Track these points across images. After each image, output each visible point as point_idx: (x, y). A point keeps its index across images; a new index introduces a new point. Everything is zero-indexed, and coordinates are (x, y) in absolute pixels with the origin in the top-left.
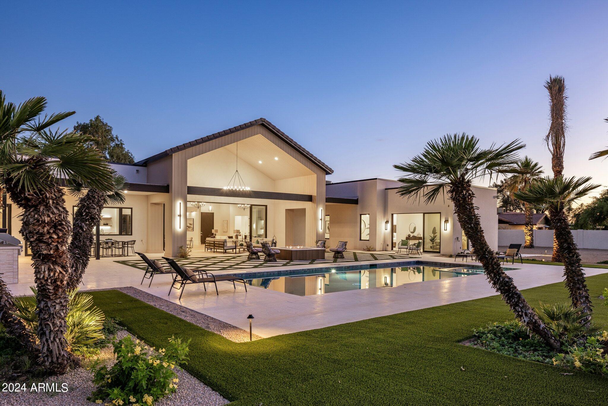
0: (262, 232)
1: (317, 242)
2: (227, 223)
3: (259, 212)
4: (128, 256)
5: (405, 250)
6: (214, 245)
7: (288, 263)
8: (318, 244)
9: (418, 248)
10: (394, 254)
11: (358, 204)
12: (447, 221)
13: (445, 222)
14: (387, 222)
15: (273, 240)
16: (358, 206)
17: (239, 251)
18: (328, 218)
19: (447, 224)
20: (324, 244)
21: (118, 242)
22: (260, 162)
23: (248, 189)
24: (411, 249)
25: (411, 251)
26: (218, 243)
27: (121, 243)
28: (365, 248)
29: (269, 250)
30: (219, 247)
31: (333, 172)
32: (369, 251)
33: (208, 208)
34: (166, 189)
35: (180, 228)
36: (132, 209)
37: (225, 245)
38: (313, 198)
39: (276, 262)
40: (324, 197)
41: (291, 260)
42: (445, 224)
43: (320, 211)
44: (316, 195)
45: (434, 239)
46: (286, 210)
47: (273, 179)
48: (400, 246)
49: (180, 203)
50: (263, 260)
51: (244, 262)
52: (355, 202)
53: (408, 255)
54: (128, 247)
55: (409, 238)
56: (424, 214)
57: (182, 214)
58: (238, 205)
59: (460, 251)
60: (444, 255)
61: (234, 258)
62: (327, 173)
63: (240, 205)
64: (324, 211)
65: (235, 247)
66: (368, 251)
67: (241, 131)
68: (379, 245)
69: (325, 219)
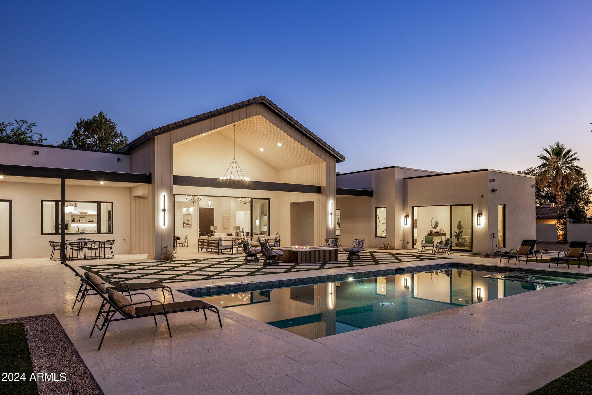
0: (265, 228)
1: (327, 240)
2: (228, 219)
3: (262, 206)
4: (104, 258)
5: (431, 248)
6: (208, 244)
7: (293, 267)
8: (329, 243)
9: (447, 246)
10: (417, 253)
11: (372, 196)
12: (480, 214)
13: (478, 215)
14: (407, 216)
15: (276, 238)
16: (373, 199)
17: (237, 250)
18: (338, 212)
19: (481, 217)
20: (336, 242)
21: (94, 242)
22: (262, 150)
23: (247, 179)
24: (438, 247)
25: (438, 249)
26: (212, 242)
27: (97, 244)
28: (382, 246)
29: (269, 251)
30: (213, 246)
31: (344, 159)
32: (387, 249)
33: (206, 203)
34: (147, 179)
35: (164, 225)
36: (112, 203)
37: (220, 244)
38: (322, 190)
39: (278, 265)
40: (335, 188)
41: (297, 263)
42: (479, 218)
43: (331, 204)
44: (325, 186)
45: (459, 235)
46: (292, 204)
47: (276, 169)
48: (424, 244)
49: (164, 195)
50: (262, 264)
51: (238, 266)
52: (369, 194)
53: (434, 254)
54: (104, 247)
55: (430, 234)
56: (451, 206)
57: (166, 208)
58: (239, 199)
59: (496, 249)
60: (477, 255)
61: (228, 260)
62: (338, 161)
63: (241, 199)
64: (334, 204)
65: (231, 247)
66: (385, 249)
67: (238, 111)
68: (397, 243)
69: (335, 213)
